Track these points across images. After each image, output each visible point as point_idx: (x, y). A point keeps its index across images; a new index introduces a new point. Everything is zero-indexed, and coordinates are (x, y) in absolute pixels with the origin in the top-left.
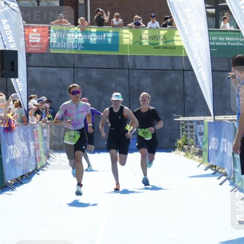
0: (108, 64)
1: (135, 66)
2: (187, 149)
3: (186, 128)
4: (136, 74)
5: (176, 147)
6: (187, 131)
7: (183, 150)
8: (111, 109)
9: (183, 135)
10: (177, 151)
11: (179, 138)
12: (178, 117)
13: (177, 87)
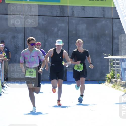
0: (52, 13)
1: (73, 14)
2: (114, 81)
3: (114, 64)
4: (74, 21)
5: (105, 80)
6: (114, 67)
7: (111, 82)
8: (55, 50)
9: (111, 70)
10: (107, 83)
11: (108, 73)
12: (108, 56)
13: (106, 32)
